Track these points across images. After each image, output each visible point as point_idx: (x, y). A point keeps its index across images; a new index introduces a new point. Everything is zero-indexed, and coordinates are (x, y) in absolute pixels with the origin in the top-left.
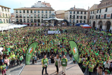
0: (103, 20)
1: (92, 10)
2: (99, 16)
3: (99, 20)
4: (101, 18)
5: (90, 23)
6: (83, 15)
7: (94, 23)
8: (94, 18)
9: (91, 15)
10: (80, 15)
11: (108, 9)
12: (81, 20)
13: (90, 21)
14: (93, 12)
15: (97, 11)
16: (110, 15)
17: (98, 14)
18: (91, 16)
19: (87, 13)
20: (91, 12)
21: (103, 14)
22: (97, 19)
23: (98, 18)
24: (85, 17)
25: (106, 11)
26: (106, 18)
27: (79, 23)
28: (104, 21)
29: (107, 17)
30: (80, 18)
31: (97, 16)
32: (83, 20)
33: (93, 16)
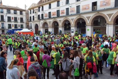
0: (48, 21)
1: (32, 9)
2: (42, 15)
3: (42, 22)
4: (44, 18)
5: (31, 28)
6: (18, 16)
7: (37, 26)
8: (36, 19)
9: (30, 15)
10: (12, 15)
11: (52, 4)
12: (16, 23)
13: (30, 25)
14: (32, 11)
15: (38, 8)
16: (55, 12)
17: (40, 13)
18: (31, 17)
19: (24, 13)
20: (29, 11)
21: (47, 12)
22: (40, 20)
23: (41, 18)
24: (22, 19)
25: (50, 8)
26: (52, 17)
27: (13, 28)
28: (50, 22)
29: (53, 15)
30: (13, 20)
31: (39, 16)
32: (19, 23)
33: (33, 16)
